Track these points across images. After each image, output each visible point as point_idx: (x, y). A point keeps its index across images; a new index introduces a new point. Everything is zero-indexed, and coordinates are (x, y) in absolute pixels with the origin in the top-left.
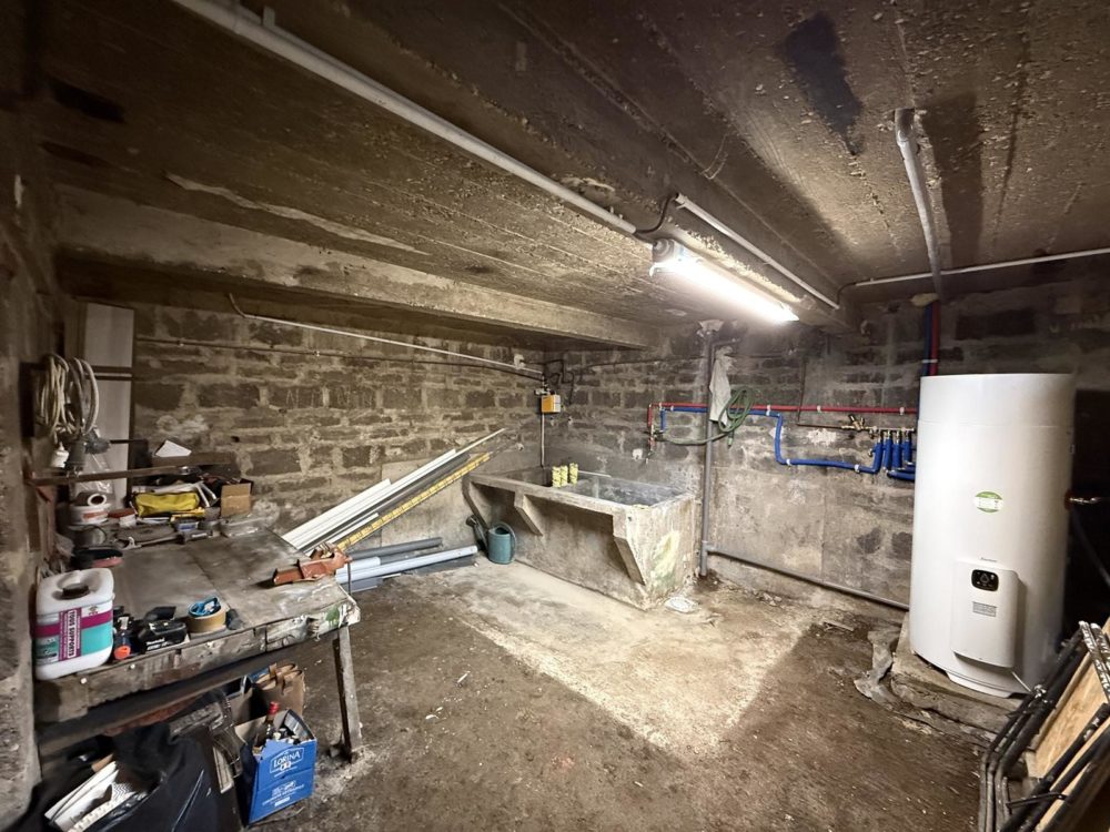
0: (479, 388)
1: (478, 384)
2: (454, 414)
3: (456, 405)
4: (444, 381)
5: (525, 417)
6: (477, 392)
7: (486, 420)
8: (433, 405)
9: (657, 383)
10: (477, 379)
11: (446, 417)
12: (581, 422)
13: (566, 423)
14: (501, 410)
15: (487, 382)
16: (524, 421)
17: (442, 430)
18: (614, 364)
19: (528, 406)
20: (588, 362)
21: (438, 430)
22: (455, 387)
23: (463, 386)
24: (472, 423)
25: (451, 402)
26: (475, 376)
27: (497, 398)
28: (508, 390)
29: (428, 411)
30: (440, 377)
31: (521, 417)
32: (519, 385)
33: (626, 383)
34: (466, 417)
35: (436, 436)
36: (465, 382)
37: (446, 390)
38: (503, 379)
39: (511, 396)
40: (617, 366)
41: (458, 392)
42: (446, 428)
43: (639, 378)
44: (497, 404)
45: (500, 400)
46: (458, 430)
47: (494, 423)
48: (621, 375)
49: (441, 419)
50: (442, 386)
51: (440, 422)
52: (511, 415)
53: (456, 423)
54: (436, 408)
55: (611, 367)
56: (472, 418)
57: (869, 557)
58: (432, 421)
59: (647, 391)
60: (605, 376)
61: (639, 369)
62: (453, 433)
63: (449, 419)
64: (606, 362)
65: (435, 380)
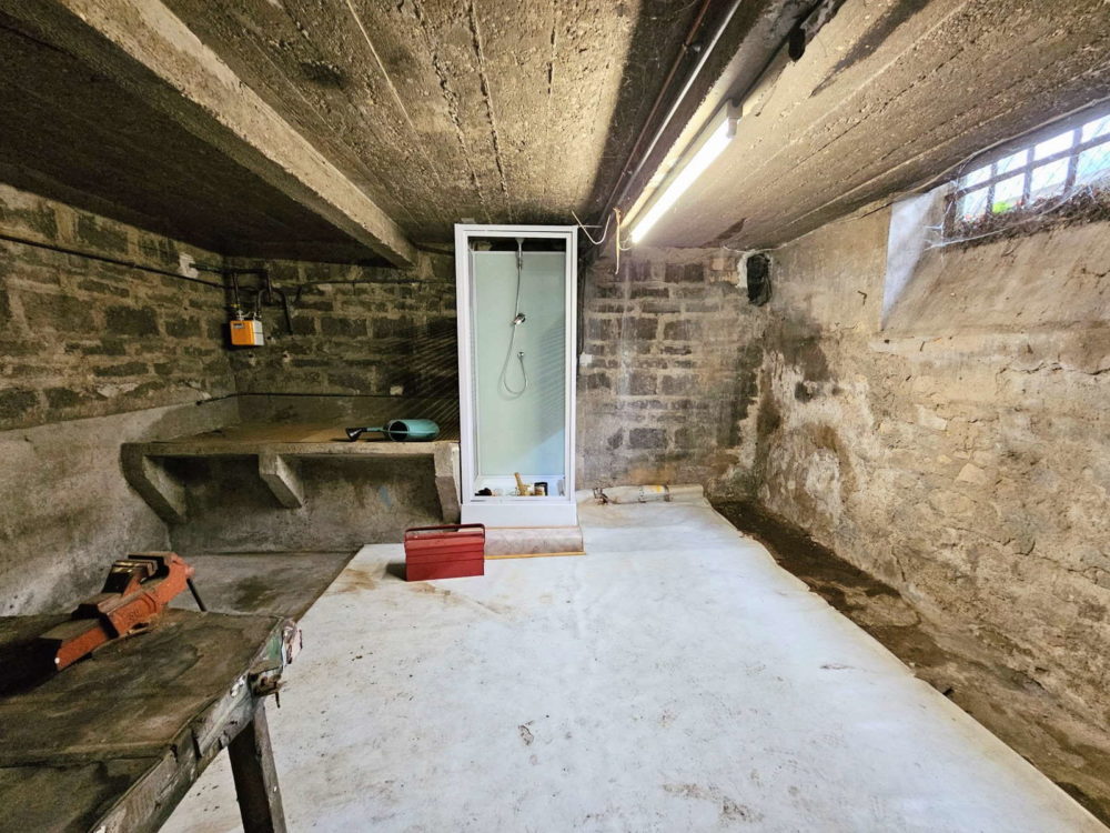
0: (129, 302)
1: (124, 293)
2: (88, 343)
3: (88, 327)
4: (57, 281)
5: (208, 353)
6: (127, 309)
7: (148, 356)
8: (40, 325)
9: (417, 309)
10: (122, 285)
11: (71, 348)
12: (306, 358)
13: (279, 362)
14: (171, 341)
15: (140, 293)
16: (208, 360)
17: (67, 371)
18: (353, 283)
19: (210, 337)
20: (309, 277)
21: (59, 372)
22: (83, 295)
23: (96, 294)
24: (125, 360)
25: (77, 320)
26: (116, 280)
27: (161, 323)
28: (176, 309)
29: (30, 335)
30: (46, 272)
31: (201, 353)
32: (193, 304)
33: (373, 307)
34: (112, 349)
35: (57, 382)
36: (101, 288)
37: (64, 298)
38: (168, 291)
39: (184, 320)
40: (357, 285)
41: (89, 305)
42: (75, 368)
43: (391, 301)
44: (162, 330)
45: (167, 324)
46: (99, 372)
47: (161, 361)
48: (364, 297)
49: (61, 350)
50: (51, 288)
51: (60, 356)
52: (186, 350)
53: (95, 359)
54: (49, 330)
55: (349, 286)
56: (124, 353)
57: (616, 451)
58: (43, 354)
59: (403, 317)
60: (339, 297)
61: (391, 291)
62: (91, 377)
63: (78, 353)
64: (340, 279)
65: (33, 276)
